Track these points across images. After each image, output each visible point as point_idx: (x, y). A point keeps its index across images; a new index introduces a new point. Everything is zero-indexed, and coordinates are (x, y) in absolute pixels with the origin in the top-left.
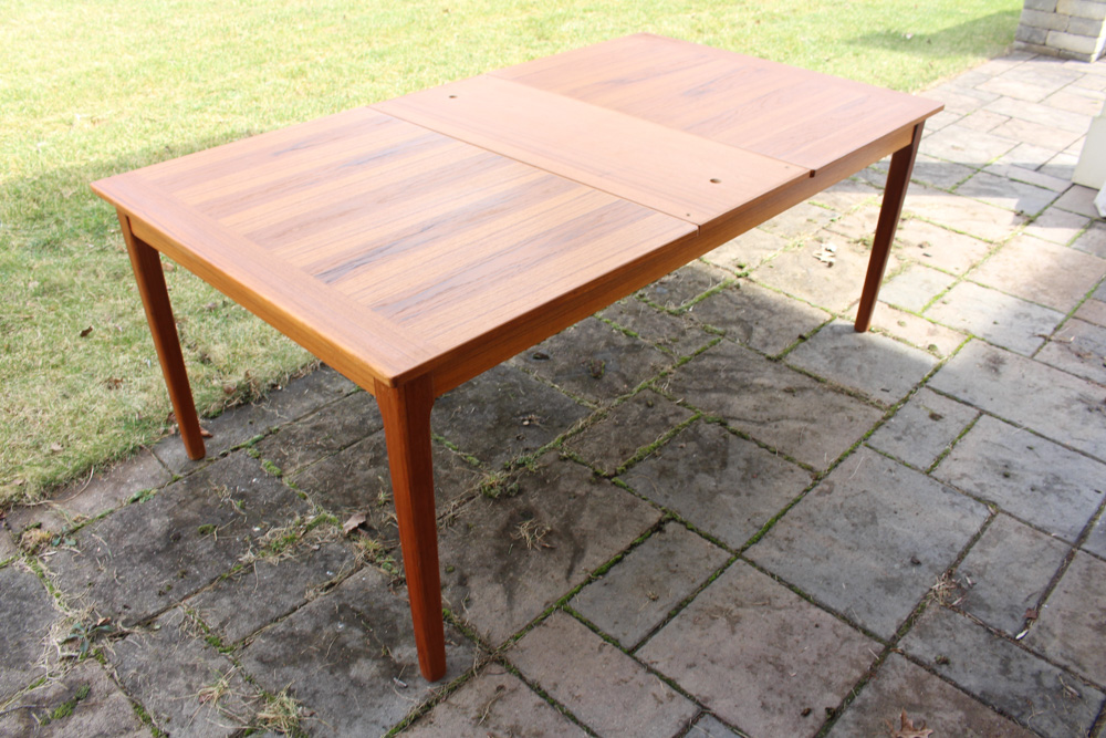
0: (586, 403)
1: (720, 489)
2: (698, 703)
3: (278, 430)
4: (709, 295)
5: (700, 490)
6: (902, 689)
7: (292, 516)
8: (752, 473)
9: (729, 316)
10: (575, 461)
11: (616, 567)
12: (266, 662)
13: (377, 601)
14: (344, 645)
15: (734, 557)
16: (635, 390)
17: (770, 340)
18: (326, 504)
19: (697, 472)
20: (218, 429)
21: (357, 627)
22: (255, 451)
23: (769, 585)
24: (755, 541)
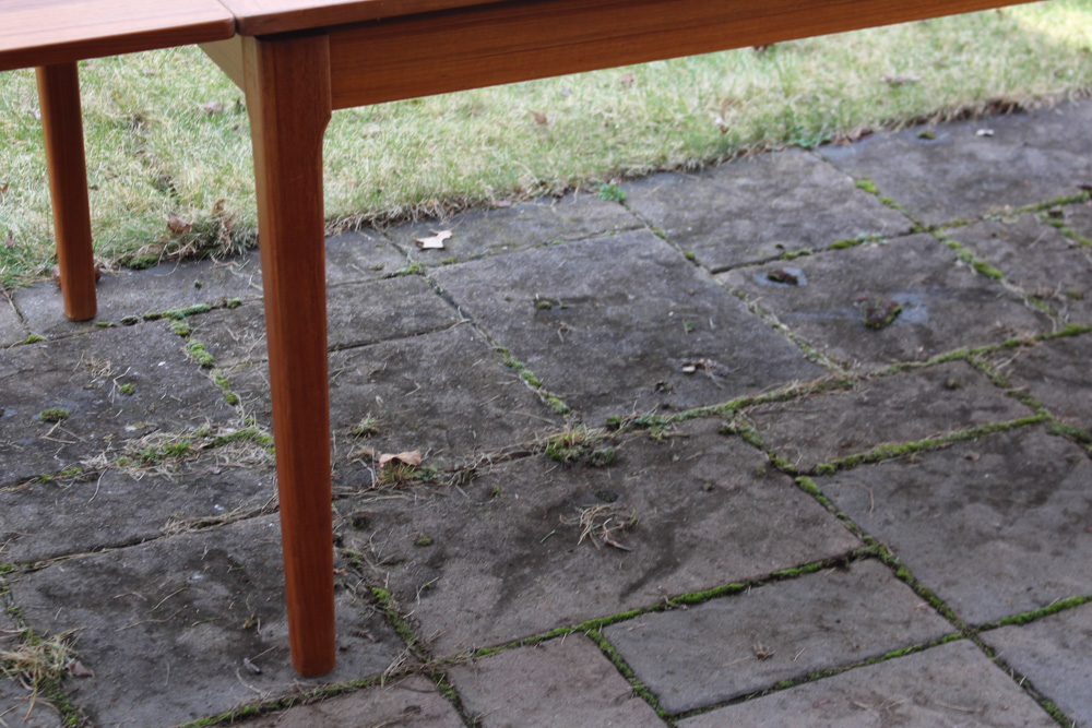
0: (825, 361)
1: (1003, 533)
3: (239, 304)
5: (961, 528)
7: (197, 422)
10: (746, 440)
11: (724, 600)
13: (271, 557)
14: (189, 602)
15: (960, 634)
16: (936, 358)
18: (263, 417)
19: (974, 499)
20: (138, 284)
21: (224, 582)
22: (185, 325)
23: (999, 687)
24: (1014, 623)
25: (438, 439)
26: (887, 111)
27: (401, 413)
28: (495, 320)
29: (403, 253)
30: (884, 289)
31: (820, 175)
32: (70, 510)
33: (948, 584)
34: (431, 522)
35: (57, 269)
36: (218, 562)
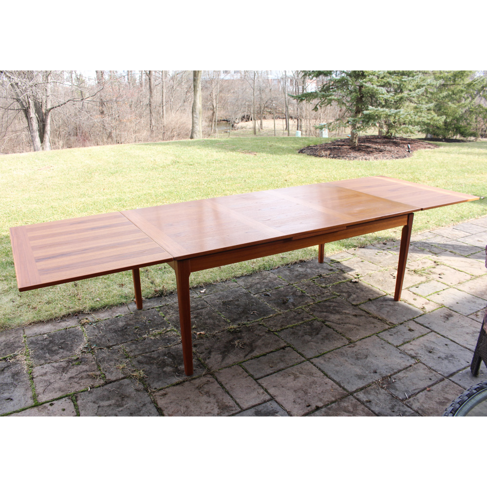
0: (276, 310)
1: (312, 340)
2: (272, 397)
3: (168, 305)
4: (340, 283)
5: (304, 340)
6: (348, 406)
7: (163, 328)
8: (327, 337)
9: (344, 290)
10: (264, 326)
11: (263, 356)
12: (139, 362)
13: (180, 353)
14: (165, 362)
15: (306, 360)
16: (296, 308)
17: (356, 299)
18: (175, 326)
19: (306, 335)
20: (150, 302)
21: (171, 358)
22: (159, 309)
23: (314, 370)
24: (316, 357)
25: (207, 329)
26: (282, 263)
27: (200, 324)
28: (215, 306)
29: (197, 294)
30: (285, 296)
31: (271, 275)
32: (141, 346)
33: (303, 351)
34: (208, 345)
35: (135, 300)
36: (169, 354)
